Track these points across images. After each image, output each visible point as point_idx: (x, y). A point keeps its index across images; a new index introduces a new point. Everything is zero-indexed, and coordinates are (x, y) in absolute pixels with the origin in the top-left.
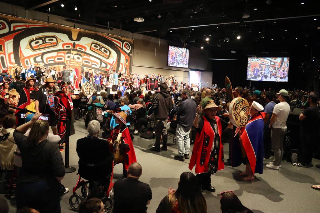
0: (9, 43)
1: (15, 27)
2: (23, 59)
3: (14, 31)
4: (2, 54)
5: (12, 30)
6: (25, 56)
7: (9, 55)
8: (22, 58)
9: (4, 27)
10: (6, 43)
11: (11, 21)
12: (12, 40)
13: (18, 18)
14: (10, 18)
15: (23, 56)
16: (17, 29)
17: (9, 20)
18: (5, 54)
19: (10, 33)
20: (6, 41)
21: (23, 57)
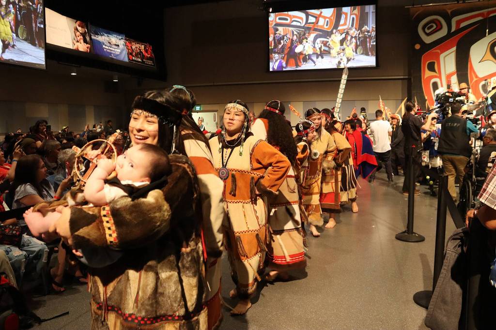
0: (447, 55)
1: (459, 23)
2: (478, 82)
3: (459, 31)
4: (436, 77)
5: (453, 29)
6: (481, 75)
7: (449, 77)
8: (474, 81)
9: (439, 28)
10: (442, 56)
11: (451, 12)
12: (454, 49)
13: (464, 4)
14: (450, 7)
15: (477, 77)
16: (463, 25)
17: (448, 13)
18: (440, 77)
19: (450, 35)
20: (442, 52)
21: (475, 79)
